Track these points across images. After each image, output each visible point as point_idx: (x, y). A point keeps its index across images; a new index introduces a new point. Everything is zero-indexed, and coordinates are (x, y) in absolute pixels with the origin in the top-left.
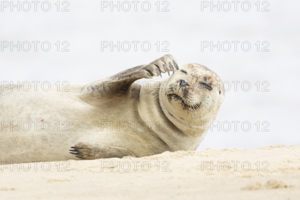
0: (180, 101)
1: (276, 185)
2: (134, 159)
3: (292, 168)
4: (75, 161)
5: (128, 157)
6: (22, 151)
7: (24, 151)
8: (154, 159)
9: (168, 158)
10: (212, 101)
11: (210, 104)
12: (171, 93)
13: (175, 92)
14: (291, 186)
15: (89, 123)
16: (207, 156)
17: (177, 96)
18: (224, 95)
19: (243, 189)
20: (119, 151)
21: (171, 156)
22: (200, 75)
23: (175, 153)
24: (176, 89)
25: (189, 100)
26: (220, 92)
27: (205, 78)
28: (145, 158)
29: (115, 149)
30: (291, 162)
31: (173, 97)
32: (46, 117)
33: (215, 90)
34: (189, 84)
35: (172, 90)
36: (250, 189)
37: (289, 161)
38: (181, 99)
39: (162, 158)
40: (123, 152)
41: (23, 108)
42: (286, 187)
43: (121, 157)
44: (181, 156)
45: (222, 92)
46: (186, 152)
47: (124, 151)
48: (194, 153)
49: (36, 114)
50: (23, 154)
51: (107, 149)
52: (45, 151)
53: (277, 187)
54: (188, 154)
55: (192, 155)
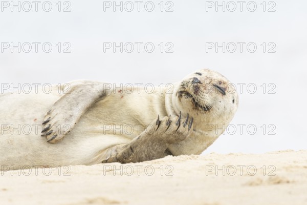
0: (191, 99)
1: (277, 181)
3: (297, 167)
7: (22, 154)
8: (155, 163)
9: (170, 162)
10: (223, 107)
11: (221, 110)
12: (182, 90)
13: (187, 89)
14: (293, 182)
16: (211, 160)
17: (188, 94)
18: (237, 106)
19: (243, 185)
21: (174, 160)
22: (216, 78)
23: (178, 157)
24: (187, 86)
25: (199, 98)
26: (233, 101)
27: (220, 83)
31: (183, 95)
33: (229, 97)
34: (202, 82)
35: (184, 88)
36: (251, 184)
38: (192, 96)
39: (164, 162)
42: (288, 182)
45: (235, 101)
46: (189, 156)
48: (197, 157)
53: (279, 183)
54: (191, 158)
55: (196, 159)
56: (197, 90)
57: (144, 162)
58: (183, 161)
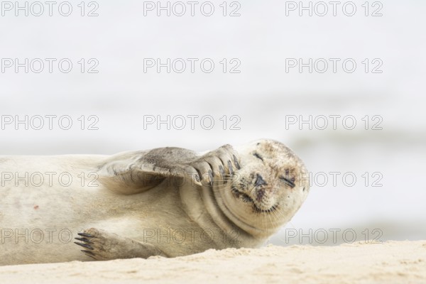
2: (163, 259)
3: (389, 274)
4: (81, 262)
5: (156, 257)
6: (6, 250)
7: (9, 251)
8: (193, 260)
9: (212, 259)
12: (240, 190)
13: (246, 191)
15: (104, 212)
16: (268, 256)
17: (247, 197)
20: (144, 247)
21: (217, 256)
23: (223, 251)
24: (248, 188)
25: (263, 204)
27: (287, 172)
28: (179, 259)
29: (139, 244)
30: (388, 264)
32: (42, 203)
34: (267, 182)
37: (384, 264)
38: (252, 201)
39: (203, 258)
40: (149, 249)
41: (9, 189)
43: (145, 257)
44: (231, 255)
46: (238, 250)
47: (151, 247)
48: (249, 251)
49: (27, 198)
50: (7, 255)
51: (129, 242)
52: (39, 250)
54: (241, 253)
55: (247, 254)
56: (260, 194)
57: (177, 258)
58: (230, 257)
